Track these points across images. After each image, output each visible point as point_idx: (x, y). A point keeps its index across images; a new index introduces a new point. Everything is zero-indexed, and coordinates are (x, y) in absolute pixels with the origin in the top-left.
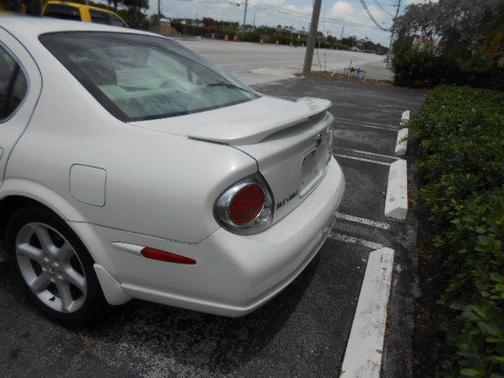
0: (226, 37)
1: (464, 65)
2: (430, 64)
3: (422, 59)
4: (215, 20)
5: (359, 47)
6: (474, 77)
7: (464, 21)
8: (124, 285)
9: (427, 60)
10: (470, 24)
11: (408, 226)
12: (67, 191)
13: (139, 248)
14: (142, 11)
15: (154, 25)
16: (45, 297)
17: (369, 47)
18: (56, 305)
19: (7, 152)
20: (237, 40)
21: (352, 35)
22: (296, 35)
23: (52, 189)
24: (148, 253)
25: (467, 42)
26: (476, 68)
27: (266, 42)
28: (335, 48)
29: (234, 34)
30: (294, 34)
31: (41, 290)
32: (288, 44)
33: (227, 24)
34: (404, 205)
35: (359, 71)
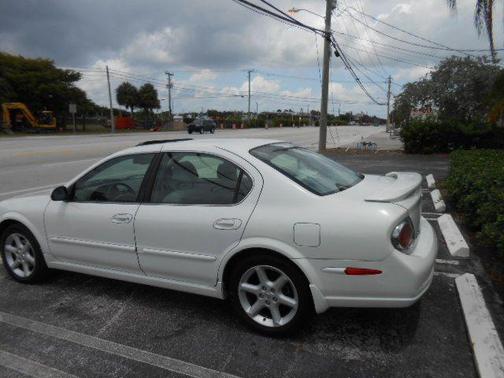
0: (234, 126)
1: (467, 129)
2: (436, 131)
3: (428, 128)
4: (219, 110)
5: (356, 121)
6: (478, 139)
7: (458, 93)
8: (328, 298)
9: (432, 128)
10: (465, 94)
11: (473, 261)
12: (293, 240)
13: (343, 269)
14: (155, 111)
15: (166, 121)
16: (259, 319)
17: (365, 120)
18: (268, 323)
19: (244, 223)
20: (245, 128)
21: (348, 111)
22: (296, 117)
23: (279, 240)
24: (350, 271)
25: (465, 110)
26: (479, 131)
27: (270, 126)
28: (334, 125)
29: (240, 123)
30: (294, 116)
31: (255, 315)
32: (291, 125)
33: (229, 113)
34: (465, 245)
35: (370, 144)
